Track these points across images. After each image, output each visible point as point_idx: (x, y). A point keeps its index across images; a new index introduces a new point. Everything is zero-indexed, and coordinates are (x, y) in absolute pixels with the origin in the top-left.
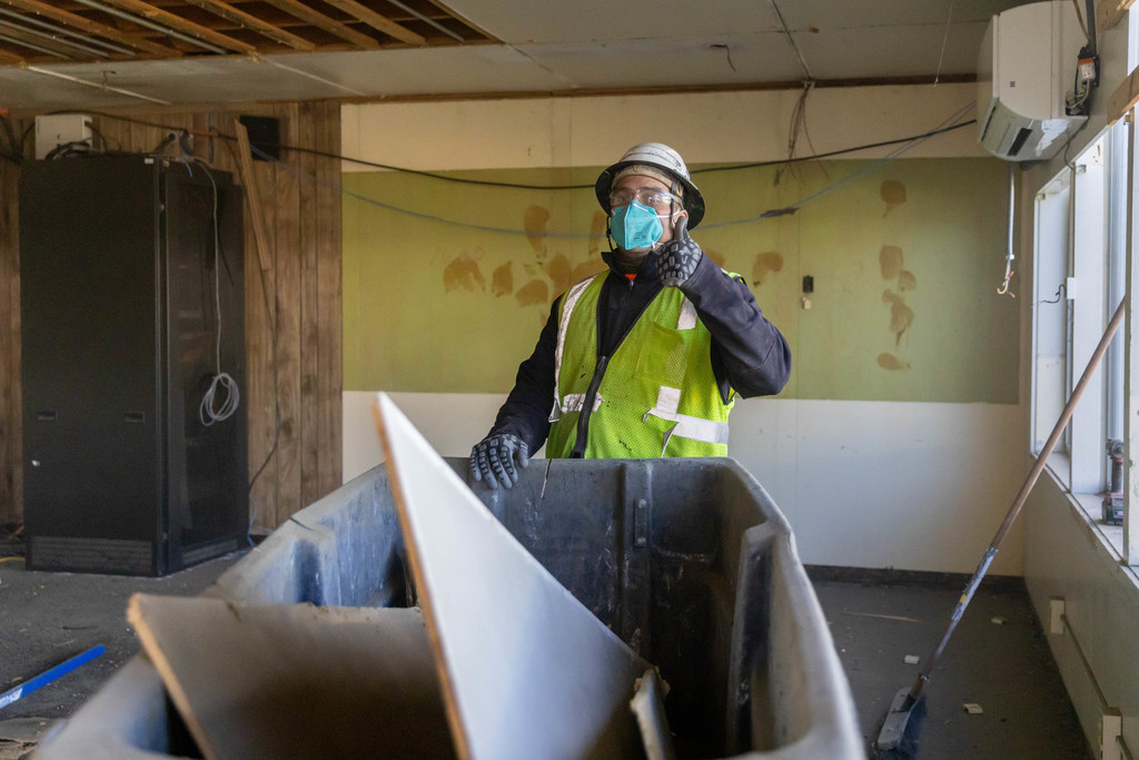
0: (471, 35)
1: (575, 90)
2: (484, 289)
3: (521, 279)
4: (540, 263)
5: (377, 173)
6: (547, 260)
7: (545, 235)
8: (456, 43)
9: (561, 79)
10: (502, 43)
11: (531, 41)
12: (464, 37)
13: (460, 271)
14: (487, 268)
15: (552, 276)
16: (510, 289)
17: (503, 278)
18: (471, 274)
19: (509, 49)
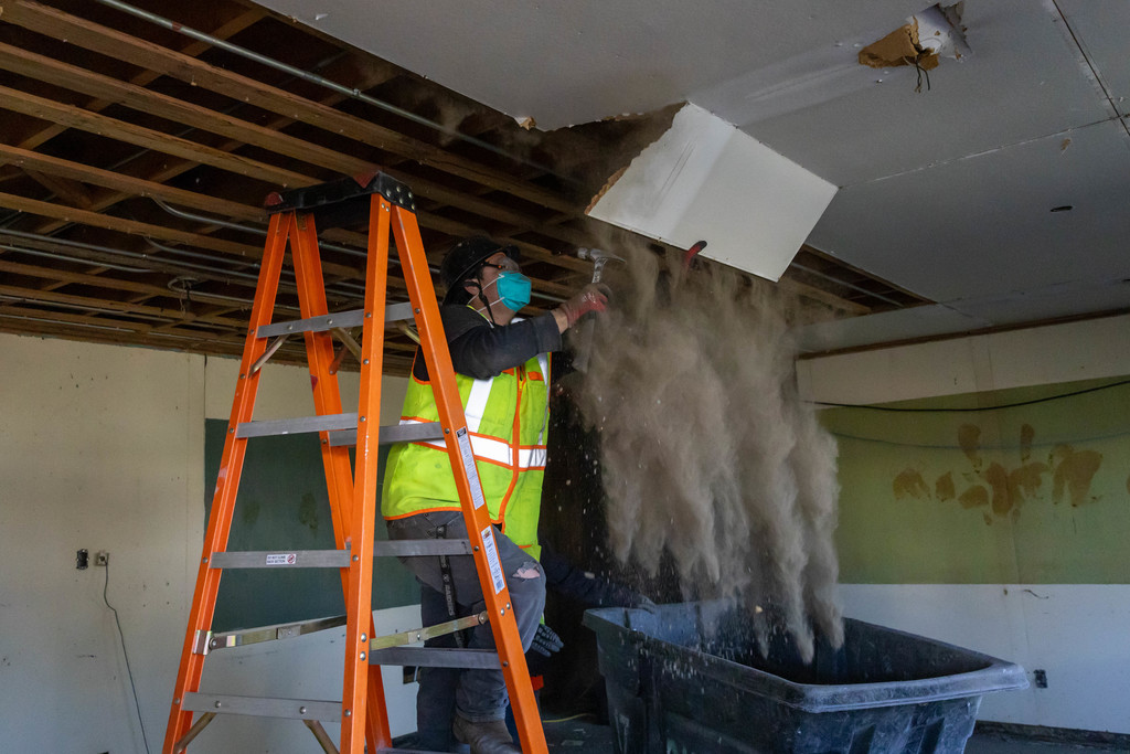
0: (908, 300)
1: (990, 328)
2: (929, 496)
3: (961, 487)
4: (978, 472)
5: (829, 410)
6: (983, 469)
7: (979, 448)
8: (895, 308)
9: (978, 322)
10: (934, 303)
11: (959, 299)
12: (902, 303)
13: (907, 483)
14: (931, 478)
15: (990, 482)
16: (952, 494)
17: (945, 486)
18: (917, 484)
19: (940, 306)
